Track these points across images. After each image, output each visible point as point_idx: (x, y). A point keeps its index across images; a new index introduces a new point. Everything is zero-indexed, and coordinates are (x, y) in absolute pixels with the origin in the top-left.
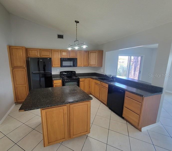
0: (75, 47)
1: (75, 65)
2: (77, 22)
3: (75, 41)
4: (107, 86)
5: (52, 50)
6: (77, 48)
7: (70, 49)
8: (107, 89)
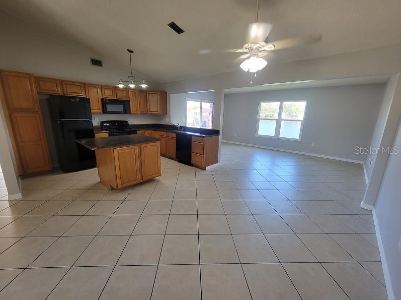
0: (131, 85)
1: (127, 111)
2: (131, 52)
3: (130, 77)
4: (174, 135)
5: (85, 84)
6: (132, 86)
7: (121, 86)
8: (175, 139)
